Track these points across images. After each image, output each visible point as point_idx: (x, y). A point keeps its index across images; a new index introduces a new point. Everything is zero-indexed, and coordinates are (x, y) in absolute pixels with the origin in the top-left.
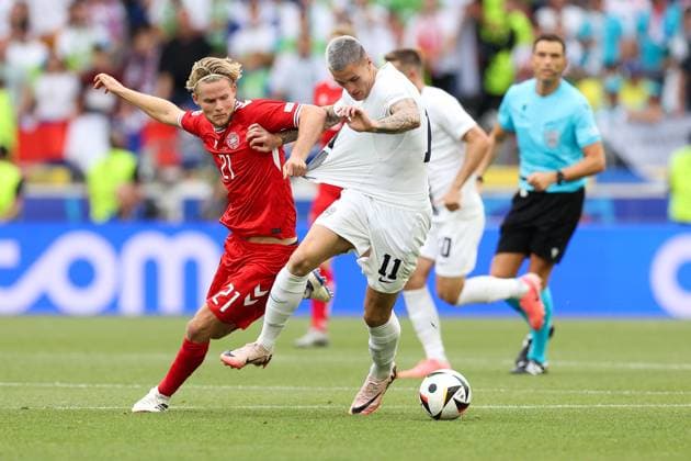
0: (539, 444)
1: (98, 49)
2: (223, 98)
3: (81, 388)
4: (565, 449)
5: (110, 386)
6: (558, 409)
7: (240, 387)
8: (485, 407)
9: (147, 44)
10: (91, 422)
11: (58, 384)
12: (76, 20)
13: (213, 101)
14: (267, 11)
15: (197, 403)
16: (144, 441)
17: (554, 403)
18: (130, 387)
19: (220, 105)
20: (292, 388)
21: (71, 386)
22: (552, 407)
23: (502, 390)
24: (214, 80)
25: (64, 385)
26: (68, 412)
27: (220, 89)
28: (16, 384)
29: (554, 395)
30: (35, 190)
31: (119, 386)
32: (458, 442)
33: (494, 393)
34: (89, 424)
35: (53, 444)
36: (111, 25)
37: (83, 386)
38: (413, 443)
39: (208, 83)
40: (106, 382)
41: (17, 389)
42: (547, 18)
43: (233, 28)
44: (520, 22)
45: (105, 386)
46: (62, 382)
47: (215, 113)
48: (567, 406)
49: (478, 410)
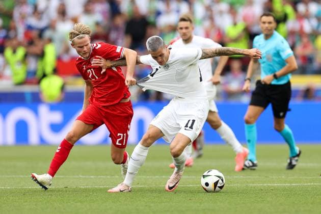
0: (300, 202)
1: (97, 24)
2: (86, 45)
3: (91, 178)
4: (312, 204)
5: (104, 177)
6: (309, 185)
7: (164, 177)
8: (276, 185)
9: (120, 21)
10: (96, 193)
11: (81, 176)
12: (87, 10)
13: (82, 47)
14: (174, 5)
15: (144, 184)
16: (120, 202)
17: (307, 182)
18: (114, 177)
19: (85, 49)
20: (188, 177)
21: (87, 177)
22: (306, 184)
23: (283, 177)
24: (82, 38)
25: (84, 177)
26: (86, 189)
27: (85, 42)
28: (62, 177)
29: (306, 179)
30: (70, 88)
31: (108, 177)
32: (263, 201)
33: (279, 178)
34: (95, 194)
35: (79, 204)
36: (103, 13)
37: (92, 177)
38: (242, 201)
39: (79, 39)
40: (103, 175)
41: (63, 178)
42: (301, 8)
43: (158, 13)
44: (289, 10)
45: (102, 177)
46: (82, 175)
47: (84, 52)
48: (312, 184)
49: (272, 186)
